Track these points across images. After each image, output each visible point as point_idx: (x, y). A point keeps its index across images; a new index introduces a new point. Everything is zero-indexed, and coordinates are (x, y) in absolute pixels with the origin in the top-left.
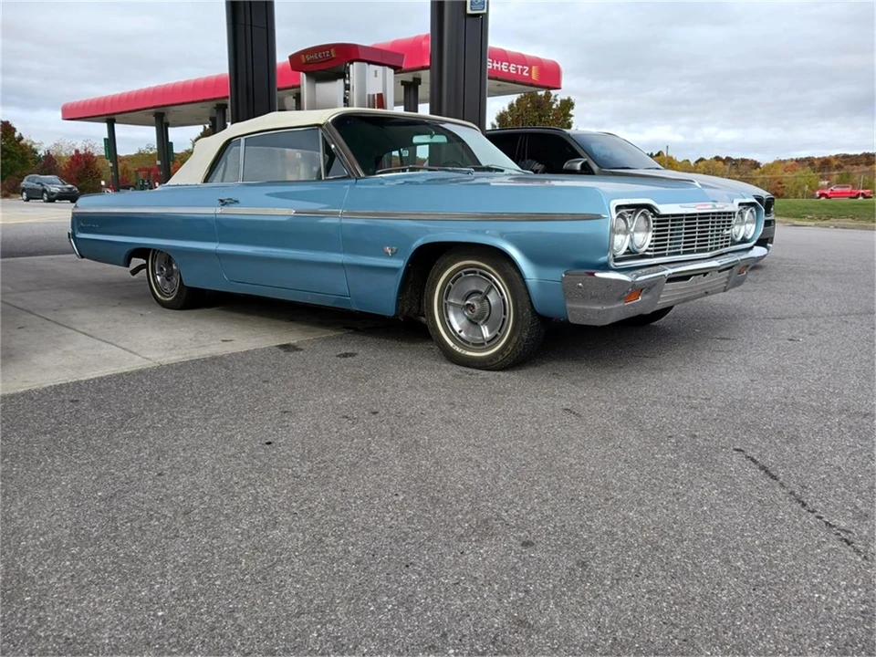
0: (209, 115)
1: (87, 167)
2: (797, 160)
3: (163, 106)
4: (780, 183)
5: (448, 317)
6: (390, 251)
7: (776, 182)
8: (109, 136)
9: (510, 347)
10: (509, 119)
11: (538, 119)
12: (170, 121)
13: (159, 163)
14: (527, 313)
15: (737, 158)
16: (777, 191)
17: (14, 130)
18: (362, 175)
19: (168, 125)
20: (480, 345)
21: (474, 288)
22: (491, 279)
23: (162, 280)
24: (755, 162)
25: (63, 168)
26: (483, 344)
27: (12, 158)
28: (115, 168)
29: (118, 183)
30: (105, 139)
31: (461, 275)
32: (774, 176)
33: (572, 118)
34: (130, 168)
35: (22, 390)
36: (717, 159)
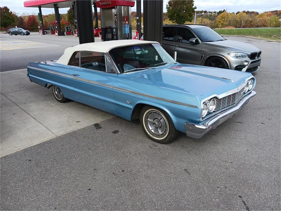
0: (72, 4)
1: (34, 22)
2: (272, 12)
3: (56, 2)
4: (265, 21)
5: (148, 125)
6: (128, 103)
7: (264, 21)
8: (40, 12)
9: (168, 139)
10: (172, 3)
11: (182, 3)
12: (59, 6)
13: (56, 22)
14: (173, 129)
15: (251, 11)
16: (264, 24)
17: (9, 10)
18: (119, 73)
19: (58, 8)
20: (158, 136)
21: (156, 117)
22: (161, 116)
23: (57, 93)
24: (257, 12)
25: (26, 22)
26: (159, 135)
27: (10, 20)
28: (42, 23)
29: (44, 29)
30: (38, 13)
31: (151, 113)
32: (263, 19)
33: (194, 2)
34: (47, 21)
35: (14, 152)
36: (244, 12)
